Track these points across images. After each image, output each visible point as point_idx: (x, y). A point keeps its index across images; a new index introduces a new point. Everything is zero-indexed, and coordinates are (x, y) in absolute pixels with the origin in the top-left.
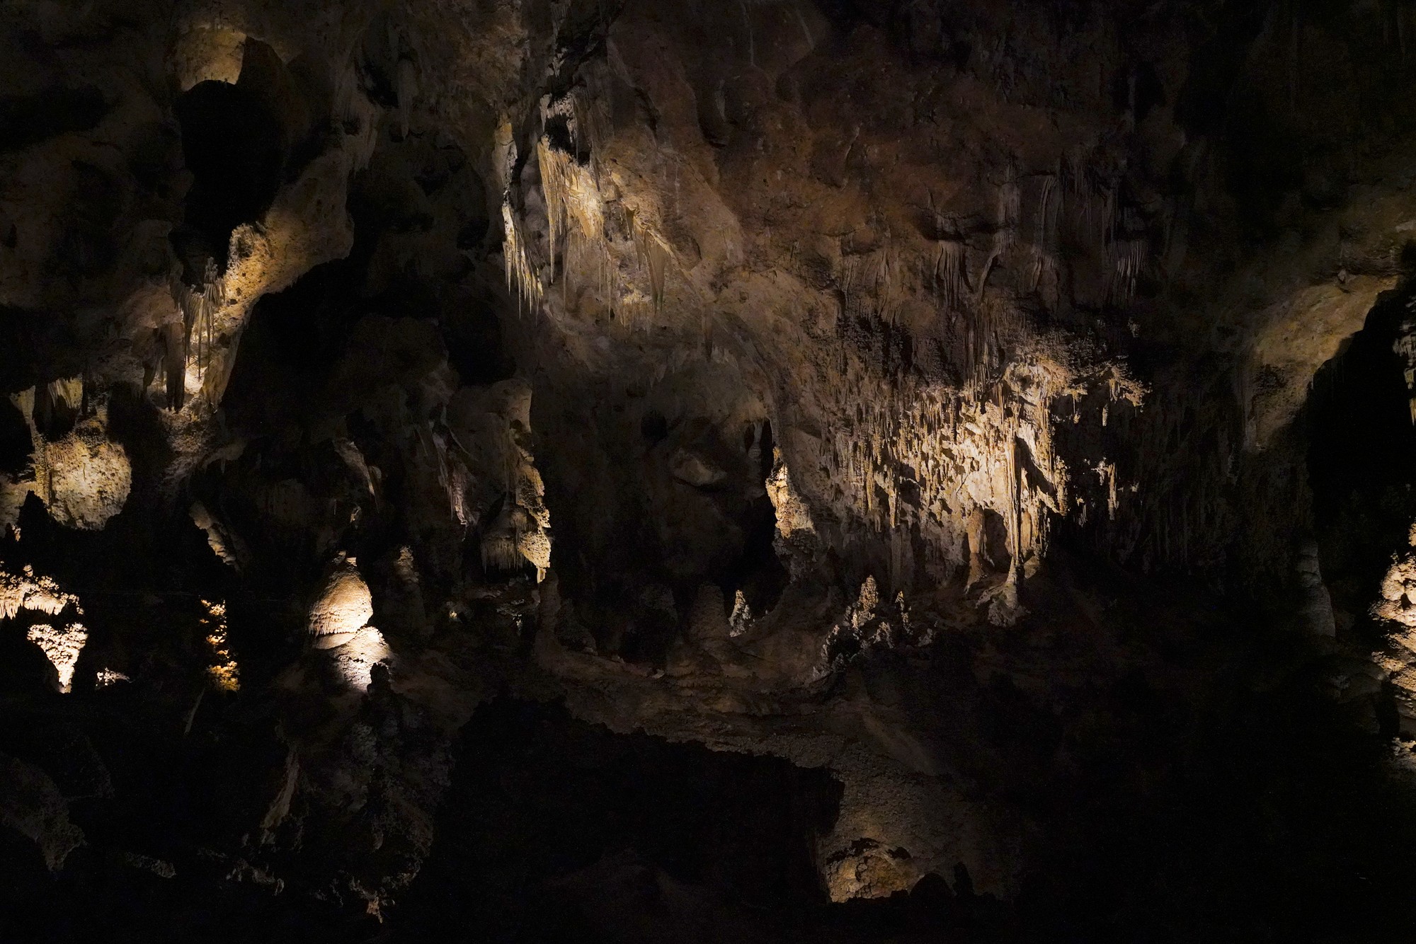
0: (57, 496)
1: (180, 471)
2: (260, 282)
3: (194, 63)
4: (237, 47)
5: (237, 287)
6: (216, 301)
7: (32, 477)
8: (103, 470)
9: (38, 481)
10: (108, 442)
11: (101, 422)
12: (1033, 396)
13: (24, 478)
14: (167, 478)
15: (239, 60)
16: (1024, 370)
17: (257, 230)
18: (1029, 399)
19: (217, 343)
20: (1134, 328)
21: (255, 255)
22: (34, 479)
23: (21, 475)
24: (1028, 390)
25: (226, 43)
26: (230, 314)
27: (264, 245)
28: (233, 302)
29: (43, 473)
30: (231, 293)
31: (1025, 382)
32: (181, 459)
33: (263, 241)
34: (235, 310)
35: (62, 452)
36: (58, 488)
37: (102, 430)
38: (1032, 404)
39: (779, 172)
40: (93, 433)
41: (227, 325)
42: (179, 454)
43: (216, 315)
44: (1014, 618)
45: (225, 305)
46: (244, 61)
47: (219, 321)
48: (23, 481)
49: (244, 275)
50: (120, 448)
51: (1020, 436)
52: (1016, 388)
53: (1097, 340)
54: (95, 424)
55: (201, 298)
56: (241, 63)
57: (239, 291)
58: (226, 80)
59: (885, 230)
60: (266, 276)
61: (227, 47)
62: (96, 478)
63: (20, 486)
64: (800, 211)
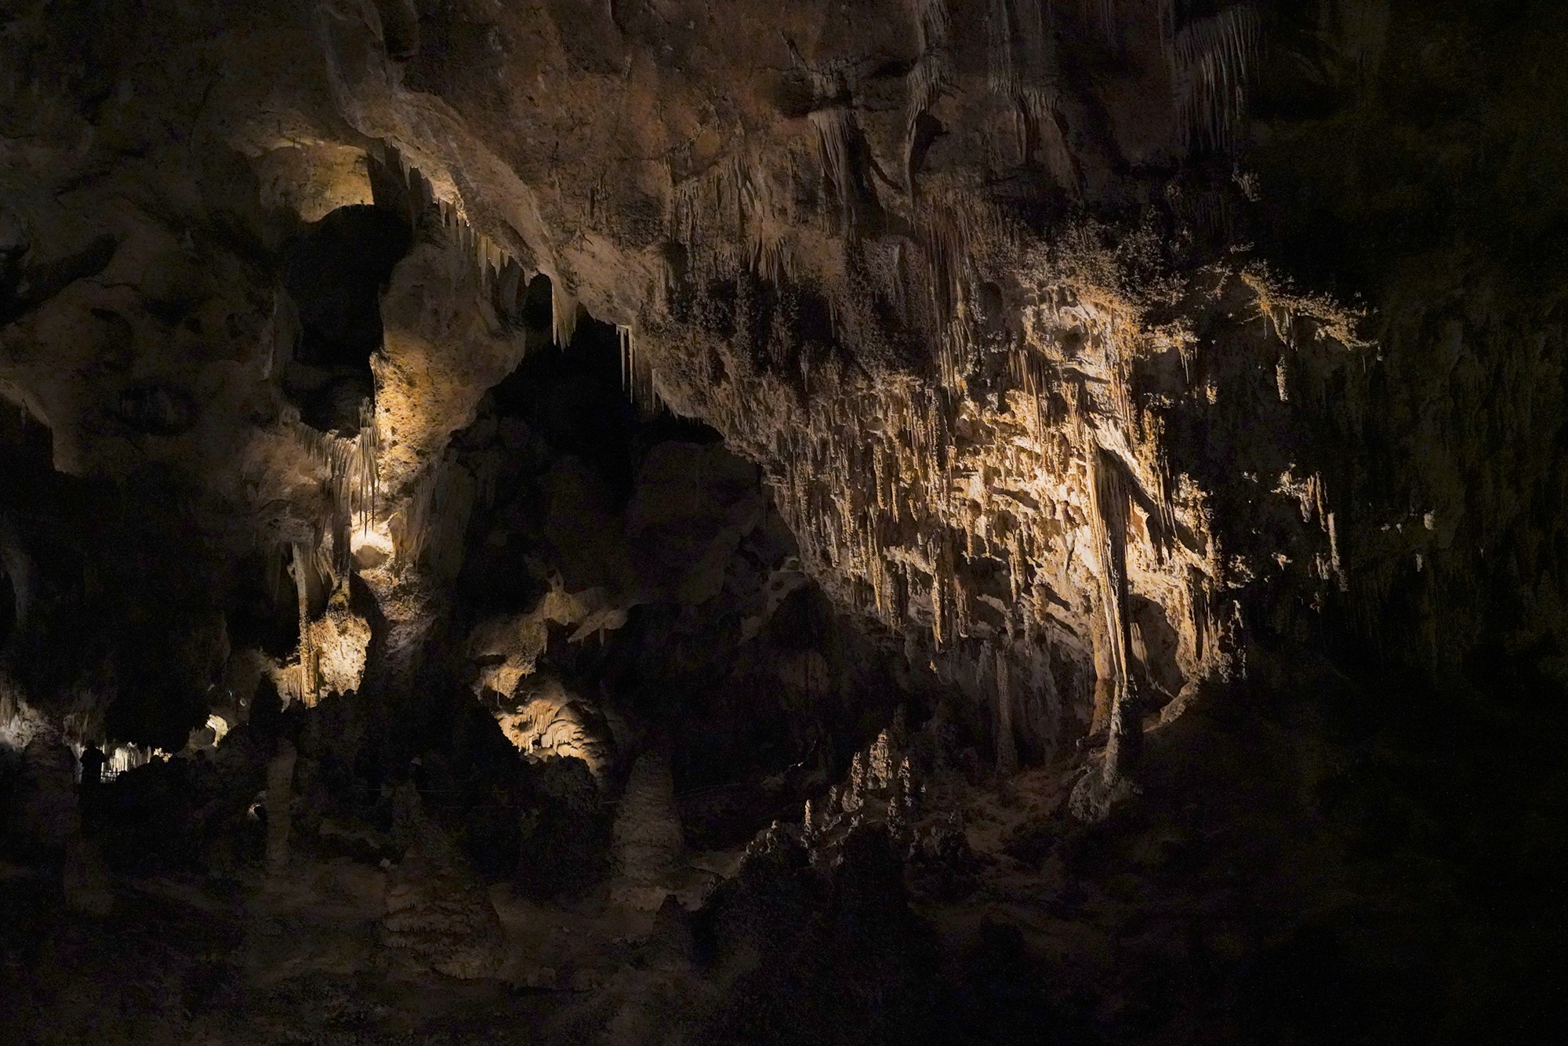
0: (326, 679)
1: (402, 643)
2: (414, 416)
3: (309, 189)
4: (357, 161)
5: (390, 426)
6: (376, 444)
7: (297, 660)
8: (359, 648)
9: (302, 664)
10: (353, 616)
11: (345, 595)
12: (1093, 364)
13: (291, 662)
14: (391, 651)
15: (364, 176)
16: (1062, 318)
17: (382, 358)
18: (1090, 371)
19: (398, 493)
20: (1245, 181)
21: (389, 385)
22: (299, 663)
23: (289, 659)
24: (1080, 354)
25: (340, 160)
26: (397, 458)
27: (395, 373)
28: (395, 443)
29: (306, 656)
30: (386, 434)
31: (1072, 340)
32: (398, 628)
33: (391, 368)
34: (400, 452)
35: (323, 631)
36: (326, 670)
37: (346, 604)
38: (1099, 380)
39: (540, 78)
40: (338, 608)
41: (399, 471)
42: (395, 623)
43: (380, 461)
44: (1108, 804)
45: (388, 449)
46: (370, 176)
47: (387, 467)
48: (290, 666)
49: (388, 410)
50: (364, 621)
51: (1106, 446)
52: (1055, 354)
53: (1167, 225)
54: (340, 598)
55: (354, 445)
56: (368, 179)
57: (394, 431)
58: (362, 201)
59: (733, 124)
60: (419, 409)
61: (342, 164)
62: (355, 657)
63: (287, 670)
64: (587, 130)
